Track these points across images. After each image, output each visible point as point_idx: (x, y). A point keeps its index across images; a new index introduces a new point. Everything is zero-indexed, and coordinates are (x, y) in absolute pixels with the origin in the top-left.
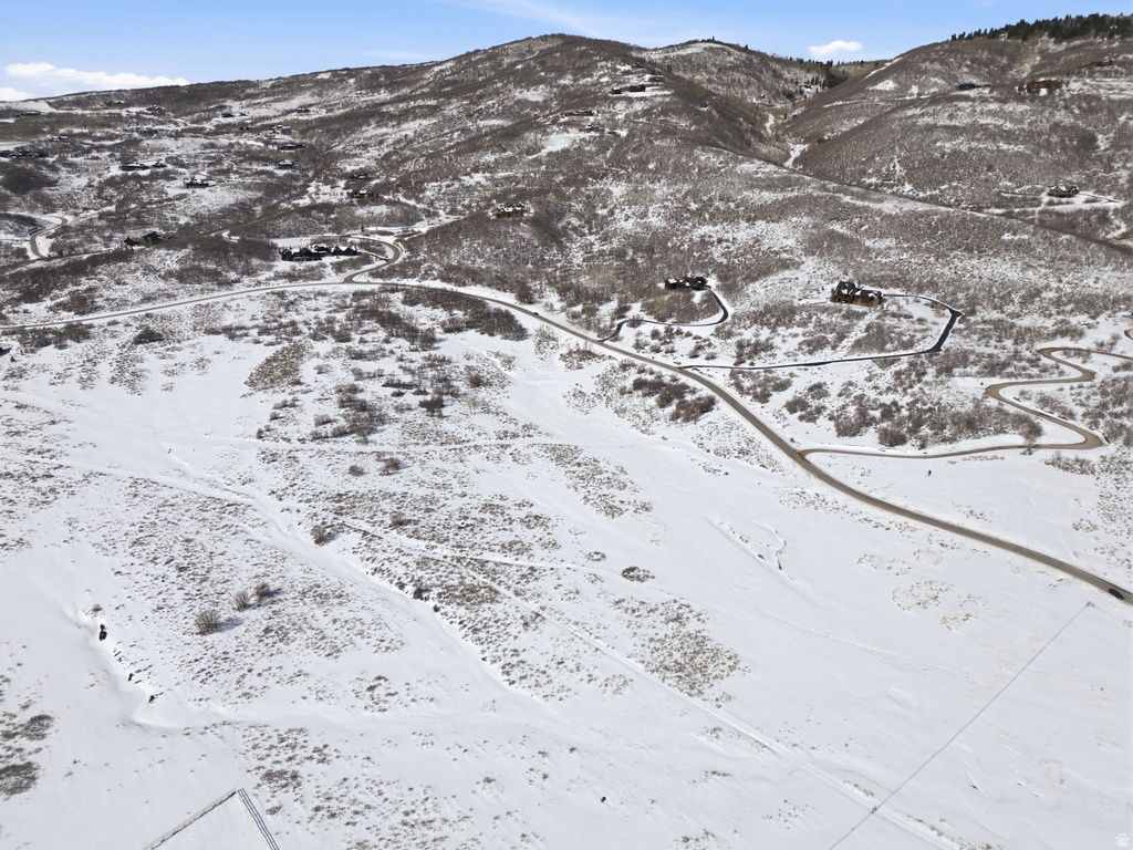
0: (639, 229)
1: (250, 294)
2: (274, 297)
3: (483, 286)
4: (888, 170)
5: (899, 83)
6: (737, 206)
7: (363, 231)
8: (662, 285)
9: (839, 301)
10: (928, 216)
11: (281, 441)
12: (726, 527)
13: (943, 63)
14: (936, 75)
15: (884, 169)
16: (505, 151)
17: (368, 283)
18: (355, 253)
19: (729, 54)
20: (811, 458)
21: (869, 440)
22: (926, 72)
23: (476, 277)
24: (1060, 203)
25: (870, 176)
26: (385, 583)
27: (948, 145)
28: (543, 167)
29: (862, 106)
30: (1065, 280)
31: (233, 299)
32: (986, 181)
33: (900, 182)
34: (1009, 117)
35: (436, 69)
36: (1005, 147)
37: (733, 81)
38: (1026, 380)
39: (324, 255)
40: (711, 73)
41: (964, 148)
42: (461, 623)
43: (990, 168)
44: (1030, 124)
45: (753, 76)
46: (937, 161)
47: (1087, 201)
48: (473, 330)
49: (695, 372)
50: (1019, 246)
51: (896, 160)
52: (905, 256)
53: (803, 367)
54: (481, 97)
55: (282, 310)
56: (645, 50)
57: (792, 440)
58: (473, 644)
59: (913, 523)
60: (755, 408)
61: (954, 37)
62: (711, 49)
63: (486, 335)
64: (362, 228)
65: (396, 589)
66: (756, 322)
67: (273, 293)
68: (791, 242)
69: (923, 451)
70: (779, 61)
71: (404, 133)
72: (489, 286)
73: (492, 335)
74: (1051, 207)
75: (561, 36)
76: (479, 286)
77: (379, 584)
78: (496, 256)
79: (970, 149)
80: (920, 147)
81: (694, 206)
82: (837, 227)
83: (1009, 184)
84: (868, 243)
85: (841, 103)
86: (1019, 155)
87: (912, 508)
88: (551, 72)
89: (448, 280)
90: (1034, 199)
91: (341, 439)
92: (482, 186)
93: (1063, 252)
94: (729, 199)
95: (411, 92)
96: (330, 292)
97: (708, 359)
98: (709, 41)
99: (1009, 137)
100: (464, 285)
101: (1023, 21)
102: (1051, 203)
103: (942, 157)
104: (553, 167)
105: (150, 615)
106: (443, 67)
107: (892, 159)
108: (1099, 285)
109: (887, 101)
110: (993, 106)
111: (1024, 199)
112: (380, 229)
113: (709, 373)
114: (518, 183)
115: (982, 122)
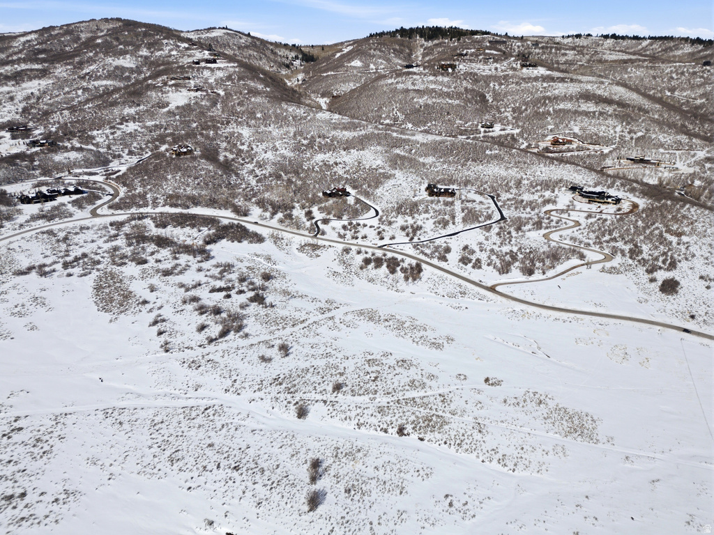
0: (279, 159)
1: (23, 235)
2: (45, 236)
3: (202, 207)
4: (393, 115)
5: (363, 62)
6: (332, 141)
7: (70, 173)
8: (320, 194)
9: (433, 195)
10: (444, 143)
11: (186, 350)
12: (499, 340)
13: (380, 51)
14: (380, 58)
15: (391, 115)
16: (139, 105)
17: (113, 215)
18: (82, 192)
19: (240, 38)
20: (498, 289)
21: (515, 274)
22: (374, 56)
23: (195, 201)
24: (489, 132)
25: (385, 119)
26: (372, 432)
27: (420, 100)
28: (178, 117)
29: (348, 76)
30: (528, 174)
31: (10, 243)
32: (449, 121)
33: (404, 122)
34: (442, 83)
35: (23, 39)
36: (450, 101)
37: (250, 55)
38: (555, 229)
39: (56, 196)
40: (234, 50)
41: (430, 102)
42: (445, 443)
43: (448, 113)
44: (455, 88)
45: (261, 53)
46: (419, 111)
47: (501, 130)
48: (225, 240)
49: (389, 248)
50: (496, 157)
51: (395, 109)
52: (445, 166)
53: (449, 237)
54: (81, 63)
55: (63, 246)
56: (182, 32)
57: (481, 281)
58: (466, 454)
59: (579, 316)
60: (442, 264)
61: (371, 34)
62: (228, 34)
63: (236, 242)
64: (69, 171)
65: (383, 434)
66: (399, 213)
67: (43, 233)
68: (379, 162)
69: (545, 275)
70: (271, 44)
71: (30, 91)
72: (207, 206)
73: (240, 242)
74: (487, 134)
75: (119, 20)
76: (199, 207)
77: (369, 433)
78: (198, 184)
79: (434, 103)
80: (406, 102)
81: (305, 142)
82: (397, 151)
83: (461, 122)
84: (421, 160)
85: (332, 73)
86: (458, 105)
87: (569, 308)
88: (128, 46)
89: (176, 206)
90: (476, 130)
91: (226, 338)
92: (139, 132)
93: (517, 159)
94: (324, 137)
95: (8, 57)
96: (90, 225)
97: (391, 239)
98: (223, 28)
99: (448, 95)
100: (188, 208)
101: (402, 27)
102: (485, 132)
103: (421, 107)
104: (185, 117)
105: (258, 511)
106: (29, 38)
107: (393, 109)
108: (544, 175)
109: (360, 72)
110: (432, 78)
111: (472, 130)
112: (86, 170)
113: (399, 248)
114: (166, 129)
115: (431, 87)
